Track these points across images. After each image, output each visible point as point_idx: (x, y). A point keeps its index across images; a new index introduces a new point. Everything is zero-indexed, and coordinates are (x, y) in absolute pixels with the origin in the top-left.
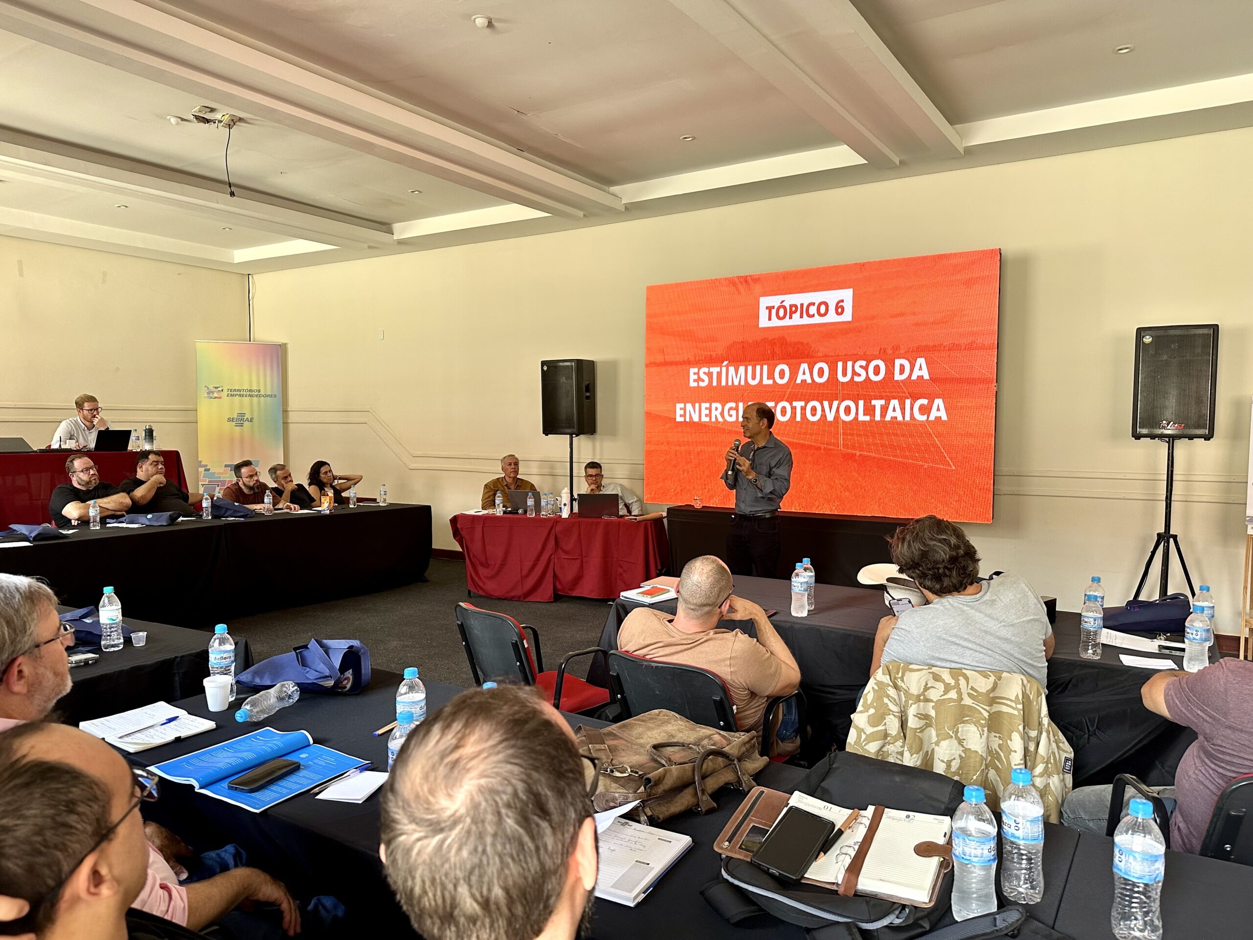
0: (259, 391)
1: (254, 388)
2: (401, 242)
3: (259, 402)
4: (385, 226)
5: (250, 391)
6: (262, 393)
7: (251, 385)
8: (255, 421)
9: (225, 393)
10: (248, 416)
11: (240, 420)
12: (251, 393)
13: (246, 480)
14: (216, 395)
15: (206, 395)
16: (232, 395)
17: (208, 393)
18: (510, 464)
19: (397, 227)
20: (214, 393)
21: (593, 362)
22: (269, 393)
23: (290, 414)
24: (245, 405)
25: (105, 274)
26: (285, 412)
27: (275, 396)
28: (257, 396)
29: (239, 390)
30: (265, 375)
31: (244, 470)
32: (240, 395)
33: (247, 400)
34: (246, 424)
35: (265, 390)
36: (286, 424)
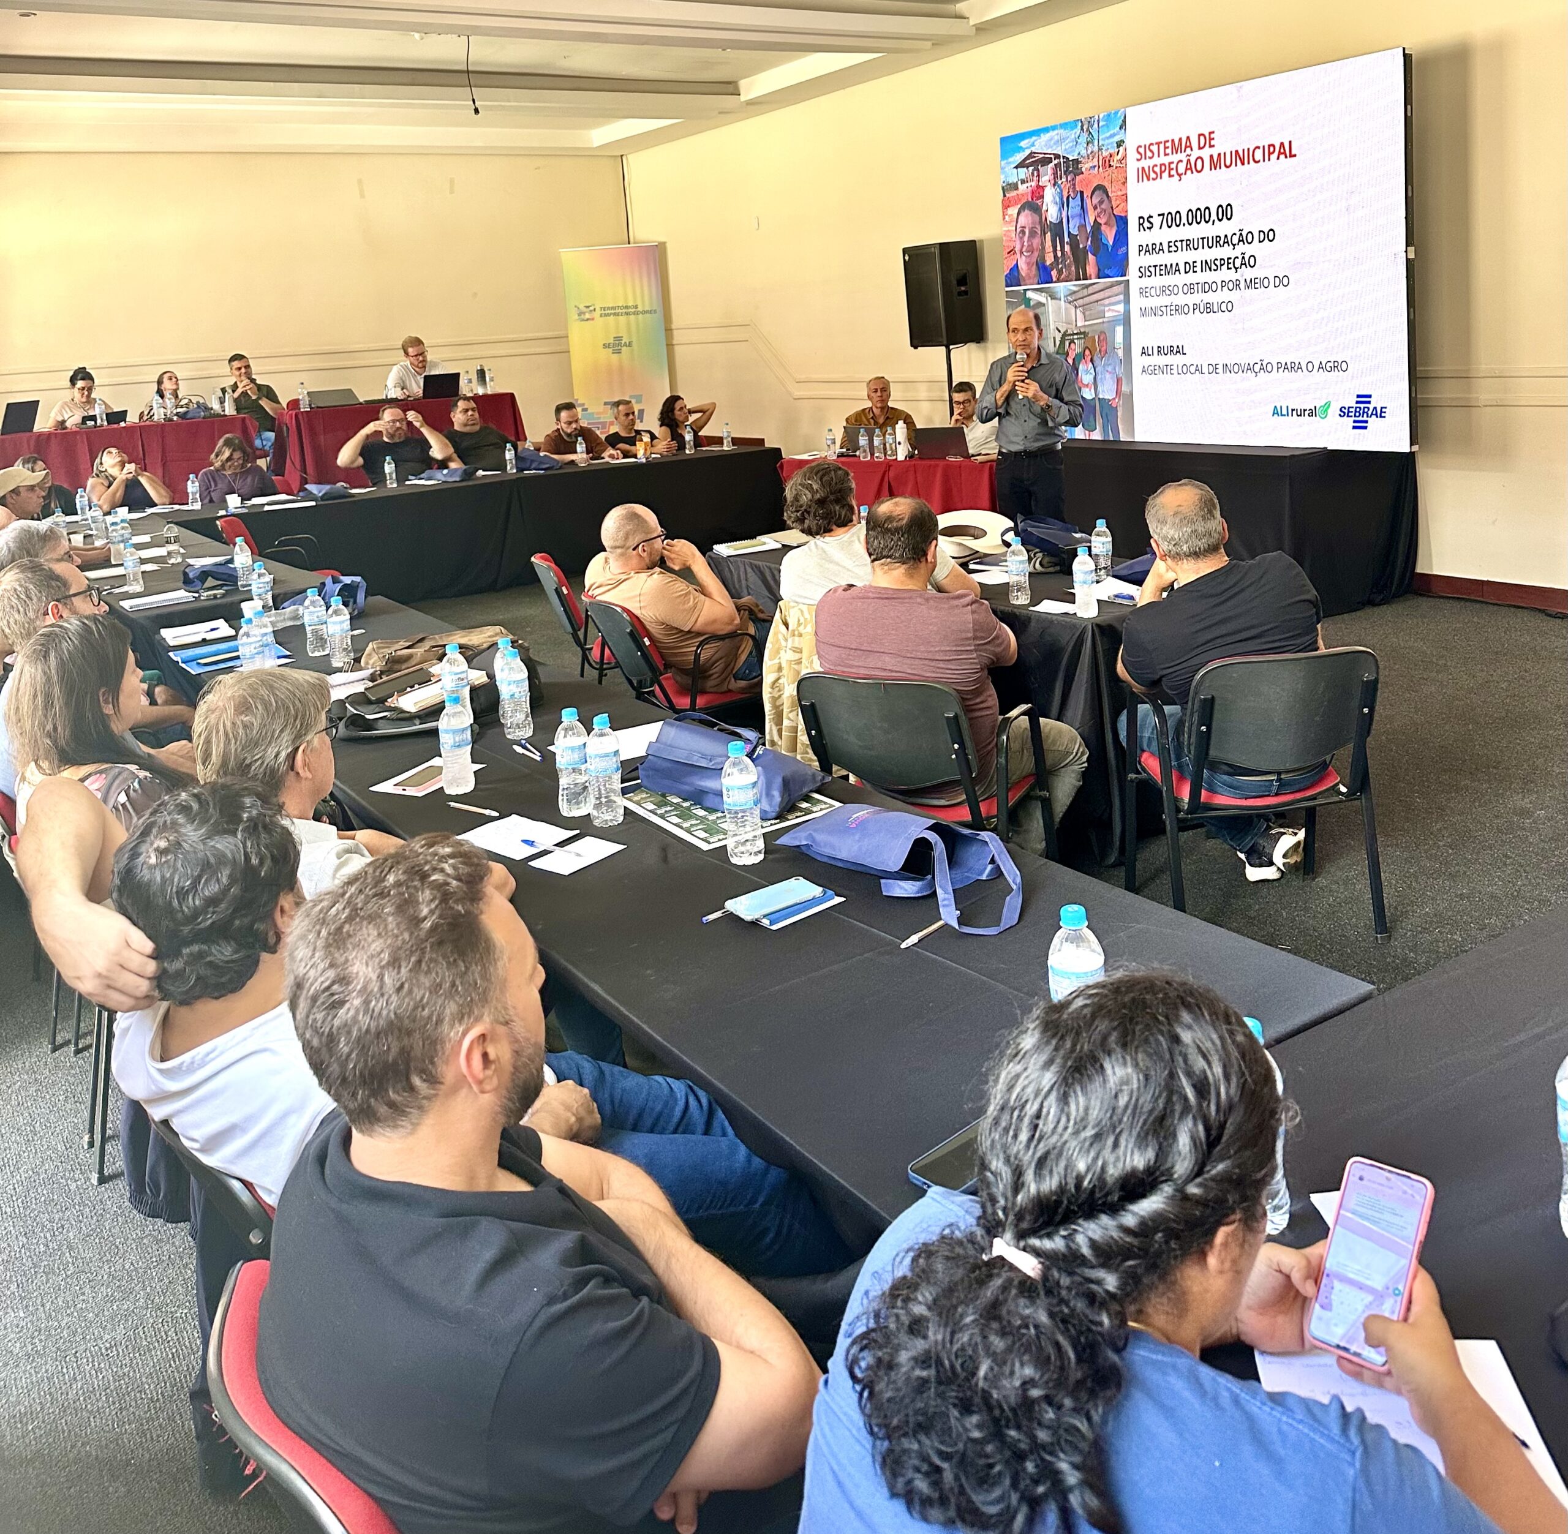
0: (636, 307)
1: (630, 304)
2: (750, 103)
3: (628, 324)
4: (730, 88)
5: (626, 307)
6: (640, 309)
7: (626, 300)
8: (634, 344)
9: (598, 312)
10: (625, 340)
11: (616, 345)
12: (628, 311)
13: (564, 426)
14: (587, 316)
15: (576, 317)
16: (606, 315)
17: (579, 315)
18: (876, 391)
19: (743, 84)
20: (585, 314)
21: (974, 242)
22: (647, 308)
23: (675, 332)
24: (619, 326)
25: (452, 181)
26: (668, 330)
27: (655, 312)
28: (634, 313)
29: (614, 308)
30: (650, 286)
31: (564, 414)
32: (615, 314)
33: (622, 319)
34: (624, 349)
35: (643, 305)
36: (670, 346)
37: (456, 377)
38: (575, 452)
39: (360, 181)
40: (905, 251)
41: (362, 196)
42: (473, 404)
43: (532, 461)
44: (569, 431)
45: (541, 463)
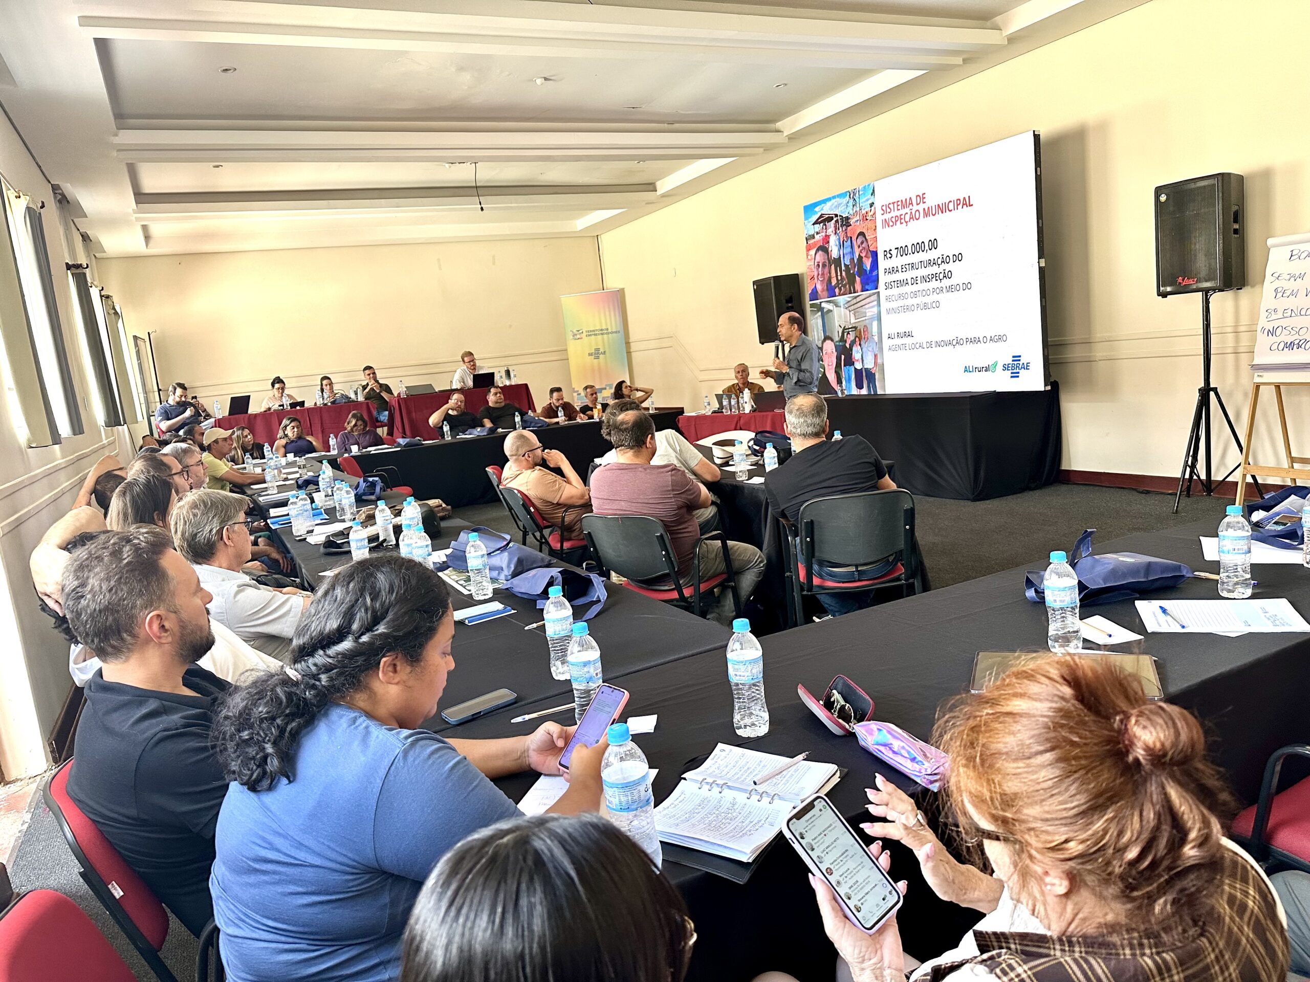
0: (607, 329)
1: (604, 327)
2: (664, 196)
3: (603, 339)
4: (651, 187)
5: (602, 330)
6: (610, 331)
7: (601, 326)
8: (607, 353)
9: (585, 334)
10: (602, 350)
11: (596, 354)
12: (602, 332)
13: (555, 401)
14: (578, 336)
15: (572, 337)
16: (589, 335)
17: (573, 336)
18: (739, 372)
19: (659, 184)
20: (577, 335)
21: (797, 274)
22: (614, 330)
23: (632, 344)
24: (598, 342)
25: (494, 257)
26: (628, 343)
27: (619, 332)
28: (606, 333)
29: (594, 331)
30: (615, 315)
31: (555, 394)
32: (595, 335)
33: (600, 337)
34: (601, 356)
35: (612, 329)
36: (629, 353)
37: (492, 374)
38: (557, 417)
39: (439, 260)
40: (754, 283)
41: (440, 269)
42: (499, 390)
43: (531, 423)
44: (557, 405)
45: (536, 423)
